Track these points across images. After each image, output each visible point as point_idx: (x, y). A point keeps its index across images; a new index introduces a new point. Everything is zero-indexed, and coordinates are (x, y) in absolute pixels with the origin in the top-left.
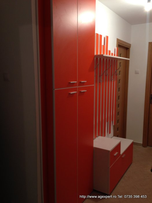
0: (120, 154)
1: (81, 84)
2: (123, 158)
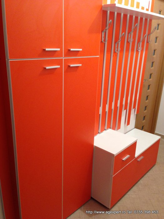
0: (134, 157)
1: (69, 53)
2: (138, 161)
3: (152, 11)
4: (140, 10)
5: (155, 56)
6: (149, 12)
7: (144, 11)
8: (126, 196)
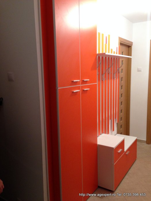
0: (124, 151)
2: (127, 155)
3: (119, 54)
4: (113, 54)
5: (122, 82)
6: (118, 55)
7: (115, 55)
8: (123, 182)
